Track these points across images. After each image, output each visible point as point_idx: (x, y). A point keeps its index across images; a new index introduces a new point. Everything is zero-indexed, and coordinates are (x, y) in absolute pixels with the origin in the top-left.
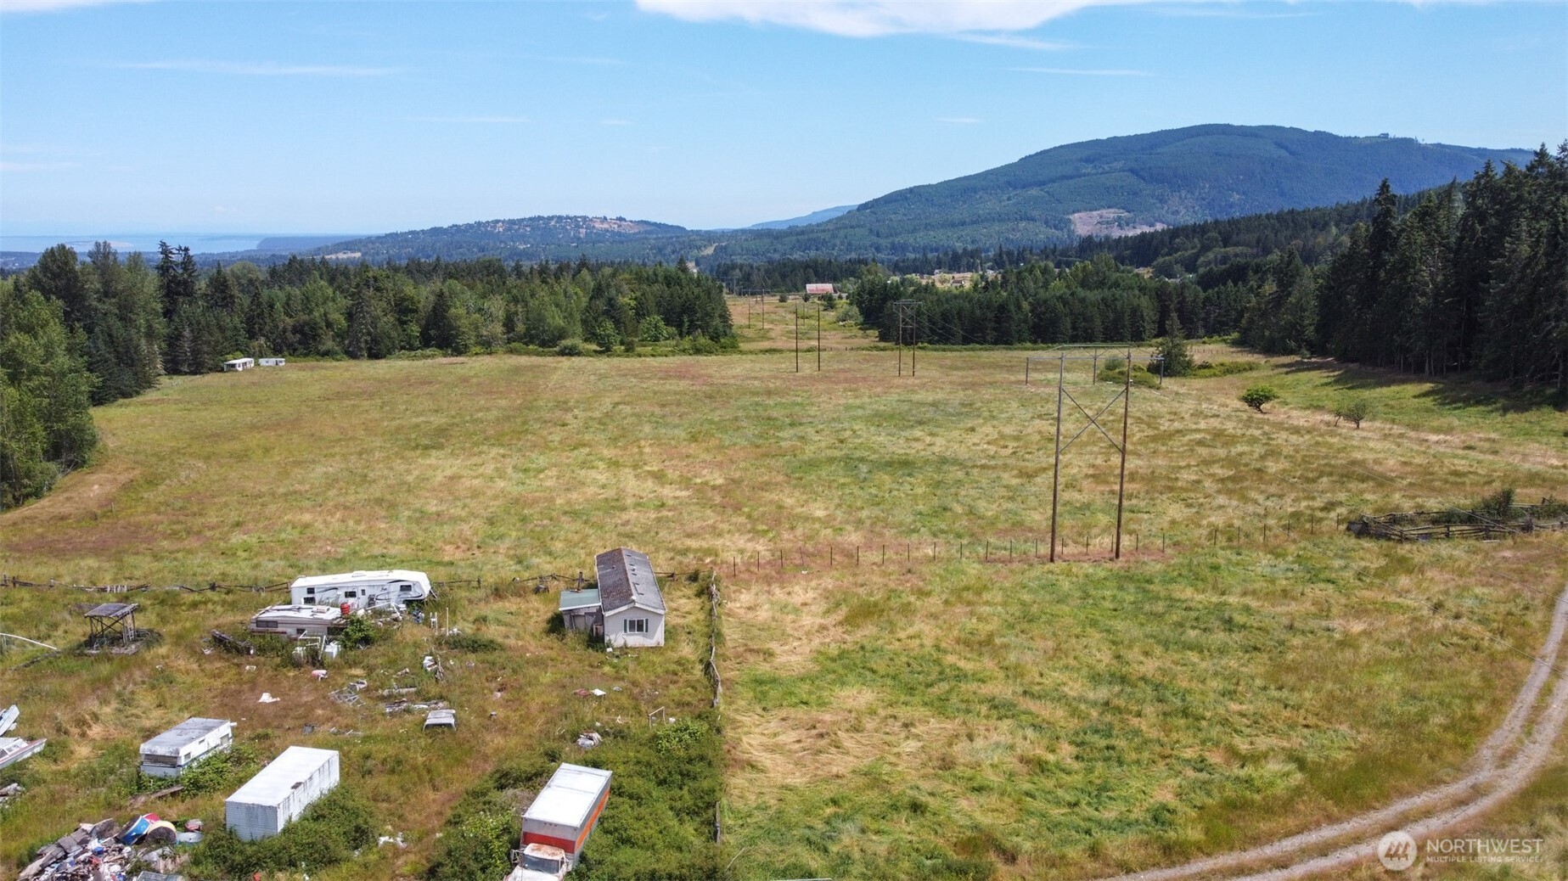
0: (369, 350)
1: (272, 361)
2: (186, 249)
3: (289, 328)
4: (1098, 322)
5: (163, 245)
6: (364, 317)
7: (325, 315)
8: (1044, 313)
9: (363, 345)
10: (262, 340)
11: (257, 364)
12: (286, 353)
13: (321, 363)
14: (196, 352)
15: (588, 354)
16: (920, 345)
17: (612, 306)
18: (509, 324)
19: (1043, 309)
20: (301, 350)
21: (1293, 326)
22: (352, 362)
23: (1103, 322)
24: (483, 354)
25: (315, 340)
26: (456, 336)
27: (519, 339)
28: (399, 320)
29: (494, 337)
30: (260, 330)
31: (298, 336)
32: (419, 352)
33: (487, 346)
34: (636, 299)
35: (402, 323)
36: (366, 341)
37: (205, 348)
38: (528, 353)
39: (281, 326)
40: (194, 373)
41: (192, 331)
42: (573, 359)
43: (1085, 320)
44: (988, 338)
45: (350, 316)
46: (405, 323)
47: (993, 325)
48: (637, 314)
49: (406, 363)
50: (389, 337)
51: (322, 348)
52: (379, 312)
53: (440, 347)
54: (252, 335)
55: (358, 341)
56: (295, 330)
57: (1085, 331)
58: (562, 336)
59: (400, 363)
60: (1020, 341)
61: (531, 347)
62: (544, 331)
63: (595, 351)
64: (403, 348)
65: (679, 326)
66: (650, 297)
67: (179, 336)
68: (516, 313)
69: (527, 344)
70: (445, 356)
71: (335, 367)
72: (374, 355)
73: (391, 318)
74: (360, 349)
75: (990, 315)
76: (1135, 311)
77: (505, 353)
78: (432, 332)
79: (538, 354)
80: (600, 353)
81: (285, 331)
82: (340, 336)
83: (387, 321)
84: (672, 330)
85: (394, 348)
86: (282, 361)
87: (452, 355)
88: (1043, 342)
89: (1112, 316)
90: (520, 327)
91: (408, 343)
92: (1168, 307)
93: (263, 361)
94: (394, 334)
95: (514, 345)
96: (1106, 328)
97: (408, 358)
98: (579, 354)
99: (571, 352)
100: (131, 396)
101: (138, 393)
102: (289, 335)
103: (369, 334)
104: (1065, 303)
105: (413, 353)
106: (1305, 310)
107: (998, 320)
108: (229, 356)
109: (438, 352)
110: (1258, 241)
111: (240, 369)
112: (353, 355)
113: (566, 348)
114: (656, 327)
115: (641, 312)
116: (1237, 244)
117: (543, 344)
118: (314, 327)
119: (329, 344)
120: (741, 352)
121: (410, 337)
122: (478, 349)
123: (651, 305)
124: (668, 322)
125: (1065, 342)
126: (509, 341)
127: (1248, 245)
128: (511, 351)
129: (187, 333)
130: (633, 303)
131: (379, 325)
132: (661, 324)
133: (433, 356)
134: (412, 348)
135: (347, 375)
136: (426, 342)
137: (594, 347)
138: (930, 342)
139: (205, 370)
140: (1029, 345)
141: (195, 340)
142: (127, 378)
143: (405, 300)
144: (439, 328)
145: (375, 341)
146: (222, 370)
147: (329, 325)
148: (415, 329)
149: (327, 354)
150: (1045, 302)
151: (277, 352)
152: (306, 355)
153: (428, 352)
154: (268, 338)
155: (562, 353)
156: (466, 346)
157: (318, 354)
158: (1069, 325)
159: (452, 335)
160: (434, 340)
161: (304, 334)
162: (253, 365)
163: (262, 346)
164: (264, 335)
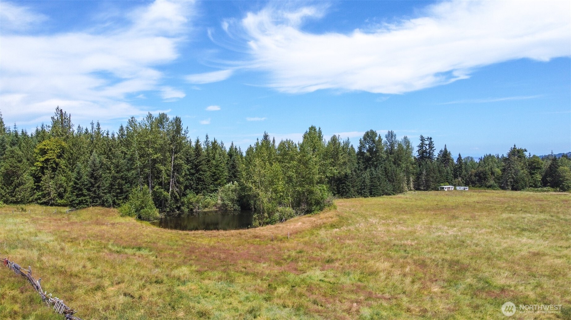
0: (513, 186)
1: (462, 188)
2: (431, 139)
3: (474, 174)
5: (422, 137)
6: (511, 170)
7: (491, 169)
9: (509, 183)
10: (460, 179)
11: (455, 189)
12: (471, 186)
13: (486, 190)
14: (427, 181)
20: (478, 184)
22: (502, 191)
25: (485, 180)
26: (563, 181)
28: (530, 172)
30: (460, 174)
31: (477, 178)
32: (540, 189)
35: (531, 174)
36: (511, 182)
37: (431, 179)
39: (470, 173)
40: (424, 190)
41: (426, 172)
45: (504, 170)
46: (533, 174)
49: (531, 193)
50: (523, 180)
51: (488, 184)
52: (519, 168)
53: (552, 186)
54: (456, 177)
55: (507, 182)
56: (476, 175)
59: (528, 193)
64: (531, 186)
67: (421, 174)
70: (555, 191)
71: (493, 192)
72: (514, 189)
73: (526, 171)
74: (507, 185)
78: (548, 179)
81: (471, 175)
82: (498, 179)
83: (523, 173)
85: (526, 186)
86: (467, 188)
87: (560, 191)
91: (534, 184)
93: (458, 188)
94: (526, 179)
97: (533, 191)
100: (391, 195)
101: (394, 195)
102: (473, 177)
103: (513, 178)
105: (536, 189)
108: (442, 184)
109: (550, 189)
111: (446, 190)
112: (503, 188)
118: (485, 173)
119: (492, 182)
121: (535, 181)
129: (424, 172)
131: (519, 174)
133: (548, 191)
134: (536, 186)
135: (497, 195)
136: (544, 183)
139: (430, 189)
141: (427, 175)
142: (390, 187)
143: (535, 162)
144: (553, 177)
145: (516, 182)
146: (438, 190)
147: (493, 173)
148: (538, 177)
149: (490, 187)
151: (466, 184)
152: (480, 187)
153: (545, 189)
154: (463, 178)
156: (569, 187)
157: (486, 186)
159: (560, 180)
160: (549, 183)
161: (480, 177)
162: (453, 189)
163: (459, 182)
164: (461, 177)
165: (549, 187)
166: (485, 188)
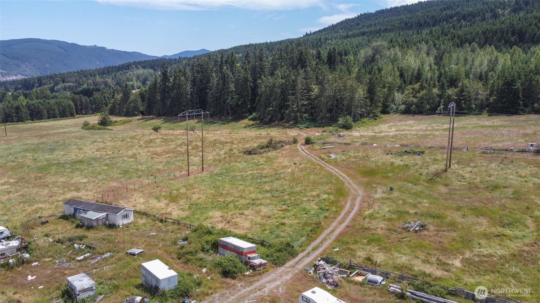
4: (57, 111)
8: (34, 109)
19: (33, 107)
21: (135, 107)
23: (59, 111)
43: (52, 110)
44: (14, 120)
57: (53, 114)
60: (27, 120)
75: (13, 111)
76: (69, 106)
88: (37, 120)
89: (61, 108)
96: (60, 113)
106: (138, 102)
110: (76, 81)
116: (68, 82)
125: (46, 119)
127: (72, 83)
140: (30, 121)
150: (33, 105)
158: (46, 113)
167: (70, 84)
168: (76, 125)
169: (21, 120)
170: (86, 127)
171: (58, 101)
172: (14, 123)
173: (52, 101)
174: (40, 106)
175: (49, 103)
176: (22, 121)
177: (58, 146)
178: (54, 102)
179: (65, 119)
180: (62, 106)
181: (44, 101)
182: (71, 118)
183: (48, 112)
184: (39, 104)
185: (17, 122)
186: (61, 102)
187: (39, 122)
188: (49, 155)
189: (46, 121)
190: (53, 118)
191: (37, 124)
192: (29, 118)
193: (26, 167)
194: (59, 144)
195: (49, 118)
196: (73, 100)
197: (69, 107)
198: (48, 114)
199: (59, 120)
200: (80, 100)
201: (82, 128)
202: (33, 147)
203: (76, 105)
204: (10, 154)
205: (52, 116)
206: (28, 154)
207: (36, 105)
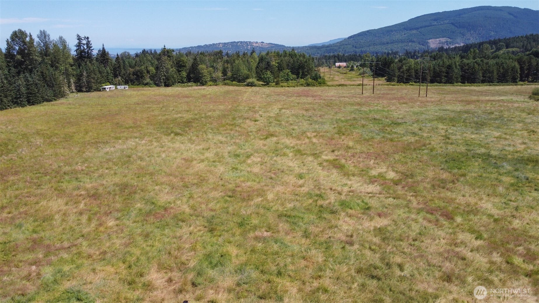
0: (165, 83)
1: (123, 87)
2: (88, 38)
3: (132, 73)
4: (495, 73)
5: (78, 36)
6: (162, 69)
7: (147, 68)
8: (468, 70)
9: (162, 81)
10: (120, 78)
11: (116, 88)
12: (130, 84)
13: (144, 88)
14: (88, 82)
15: (259, 86)
16: (411, 83)
17: (269, 65)
18: (224, 73)
19: (467, 67)
20: (136, 83)
22: (157, 88)
23: (498, 74)
24: (213, 85)
25: (142, 78)
26: (202, 77)
27: (229, 79)
28: (178, 70)
29: (218, 78)
30: (119, 73)
31: (135, 76)
32: (186, 84)
33: (215, 81)
34: (278, 63)
35: (179, 71)
36: (163, 79)
37: (93, 81)
38: (232, 85)
39: (128, 72)
40: (87, 91)
41: (87, 73)
42: (253, 88)
43: (489, 73)
45: (157, 68)
46: (180, 71)
47: (445, 74)
48: (279, 69)
49: (180, 89)
50: (173, 77)
51: (145, 82)
52: (169, 67)
53: (195, 82)
54: (116, 76)
55: (160, 79)
56: (134, 74)
57: (489, 78)
58: (247, 78)
59: (177, 88)
60: (457, 82)
61: (234, 82)
62: (240, 76)
63: (262, 85)
64: (179, 82)
65: (298, 74)
66: (284, 62)
67: (82, 75)
68: (228, 68)
69: (232, 81)
70: (197, 86)
71: (150, 90)
72: (167, 85)
73: (174, 69)
74: (161, 82)
75: (444, 70)
76: (513, 68)
77: (223, 85)
78: (192, 75)
79: (237, 86)
80: (265, 85)
81: (130, 74)
82: (152, 78)
83: (173, 70)
84: (295, 76)
85: (175, 82)
86: (127, 87)
87: (200, 86)
88: (468, 83)
89: (502, 70)
90: (229, 74)
91: (181, 80)
92: (523, 67)
93: (119, 87)
94: (175, 76)
95: (226, 82)
96: (499, 76)
97: (181, 86)
98: (255, 86)
99: (251, 85)
100: (52, 101)
101: (55, 100)
102: (131, 76)
103: (165, 76)
104: (479, 65)
105: (183, 85)
107: (447, 73)
108: (103, 85)
109: (194, 84)
111: (108, 90)
112: (158, 85)
113: (249, 83)
114: (288, 74)
115: (280, 68)
117: (239, 81)
118: (141, 72)
119: (148, 80)
120: (328, 86)
121: (182, 77)
122: (211, 83)
123: (285, 65)
124: (293, 73)
125: (479, 83)
126: (224, 80)
128: (225, 84)
129: (85, 74)
130: (277, 65)
131: (169, 72)
132: (290, 73)
133: (192, 86)
134: (183, 82)
135: (153, 93)
136: (189, 80)
137: (261, 83)
138: (415, 82)
139: (92, 90)
140: (460, 84)
141: (88, 76)
142: (50, 93)
143: (181, 61)
144: (194, 73)
145: (167, 79)
146: (100, 91)
147: (148, 72)
148: (184, 74)
149: (146, 84)
150: (468, 64)
151: (126, 83)
152: (138, 85)
153: (190, 84)
154: (122, 77)
155: (248, 85)
156: (206, 82)
157: (143, 84)
158: (481, 75)
159: (200, 77)
160: (192, 79)
161: (138, 76)
162: (114, 89)
163: (119, 81)
164: (121, 76)
165: (192, 83)
166: (143, 86)
167: (514, 49)
168: (519, 93)
169: (450, 81)
170: (536, 96)
171: (499, 61)
172: (442, 84)
173: (492, 62)
174: (476, 66)
175: (487, 63)
176: (451, 83)
177: (490, 119)
178: (495, 62)
179: (503, 85)
180: (503, 68)
181: (482, 61)
182: (512, 85)
183: (483, 74)
184: (475, 64)
185: (445, 83)
186: (503, 63)
187: (470, 86)
188: (472, 133)
189: (479, 86)
190: (489, 82)
191: (468, 88)
192: (460, 79)
193: (428, 149)
194: (493, 116)
195: (483, 82)
196: (520, 61)
197: (512, 70)
198: (483, 76)
199: (496, 85)
200: (530, 62)
201: (530, 98)
202: (452, 115)
203: (522, 68)
204: (417, 121)
205: (488, 80)
206: (441, 126)
207: (472, 65)
